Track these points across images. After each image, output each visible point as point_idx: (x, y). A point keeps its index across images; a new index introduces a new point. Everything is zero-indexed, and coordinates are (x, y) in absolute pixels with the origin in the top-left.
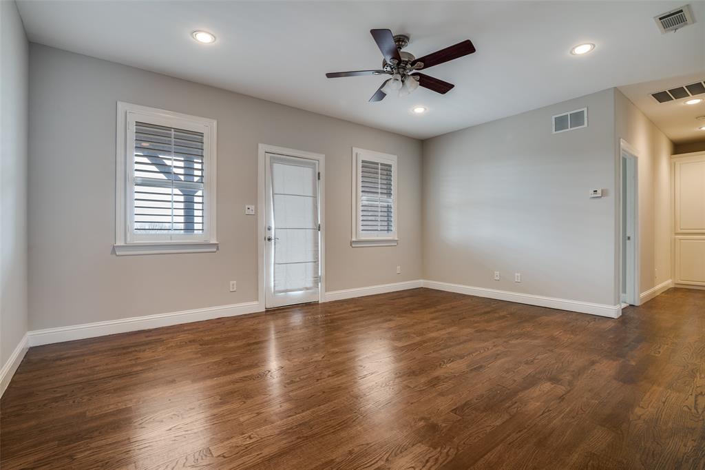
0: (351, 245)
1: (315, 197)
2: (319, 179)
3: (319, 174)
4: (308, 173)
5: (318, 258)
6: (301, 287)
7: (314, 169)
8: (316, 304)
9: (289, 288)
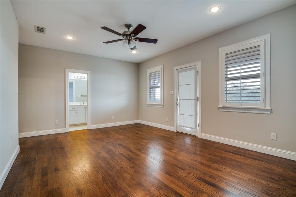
0: (219, 109)
1: (196, 84)
2: (198, 74)
3: (198, 71)
4: (192, 73)
5: (197, 114)
6: (189, 126)
7: (195, 70)
8: (197, 137)
9: (184, 125)
